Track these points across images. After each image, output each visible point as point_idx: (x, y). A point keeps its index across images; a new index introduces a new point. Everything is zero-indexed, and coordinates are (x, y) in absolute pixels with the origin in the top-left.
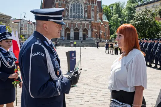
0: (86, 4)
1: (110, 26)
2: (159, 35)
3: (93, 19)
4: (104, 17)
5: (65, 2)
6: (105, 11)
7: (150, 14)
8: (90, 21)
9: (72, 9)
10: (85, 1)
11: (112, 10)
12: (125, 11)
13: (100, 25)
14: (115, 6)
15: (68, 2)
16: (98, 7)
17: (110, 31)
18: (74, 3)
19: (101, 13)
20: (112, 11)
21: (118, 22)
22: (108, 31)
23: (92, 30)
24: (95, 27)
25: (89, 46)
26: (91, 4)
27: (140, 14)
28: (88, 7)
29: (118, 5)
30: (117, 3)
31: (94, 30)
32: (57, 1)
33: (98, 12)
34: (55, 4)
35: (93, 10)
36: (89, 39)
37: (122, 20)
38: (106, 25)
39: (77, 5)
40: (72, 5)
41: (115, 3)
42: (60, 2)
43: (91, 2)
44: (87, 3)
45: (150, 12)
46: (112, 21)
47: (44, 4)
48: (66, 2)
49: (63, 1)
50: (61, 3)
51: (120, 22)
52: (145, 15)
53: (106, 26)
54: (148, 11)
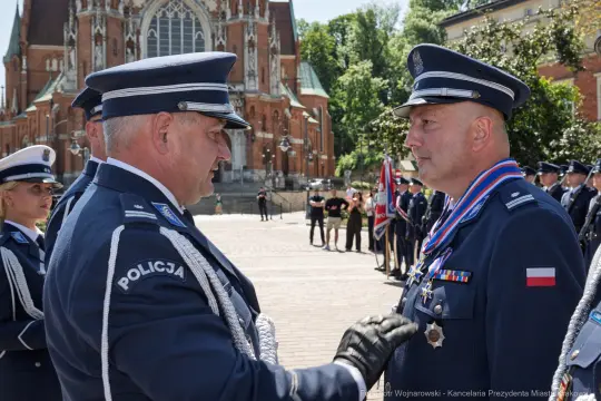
0: (218, 15)
1: (337, 115)
2: (558, 148)
3: (252, 83)
4: (306, 73)
5: (121, 11)
6: (310, 46)
7: (510, 46)
8: (241, 93)
9: (155, 42)
10: (213, 6)
11: (343, 44)
12: (401, 48)
13: (287, 111)
14: (355, 26)
15: (136, 11)
16: (274, 29)
17: (337, 135)
18: (164, 13)
19: (293, 57)
20: (340, 49)
21: (369, 94)
22: (324, 135)
23: (250, 137)
24: (264, 119)
25: (238, 212)
26: (241, 15)
27: (461, 46)
28: (226, 29)
29: (371, 21)
30: (364, 11)
31: (259, 134)
32: (84, 6)
33: (274, 51)
34: (76, 18)
35: (251, 44)
36: (238, 176)
37: (389, 84)
38: (315, 111)
39: (176, 23)
40: (154, 21)
41: (355, 12)
42: (98, 12)
43: (240, 7)
44: (224, 14)
45: (511, 34)
46: (345, 94)
47: (27, 20)
48: (126, 10)
49: (114, 6)
50: (104, 16)
51: (382, 95)
52: (489, 49)
53: (314, 117)
54: (500, 35)
